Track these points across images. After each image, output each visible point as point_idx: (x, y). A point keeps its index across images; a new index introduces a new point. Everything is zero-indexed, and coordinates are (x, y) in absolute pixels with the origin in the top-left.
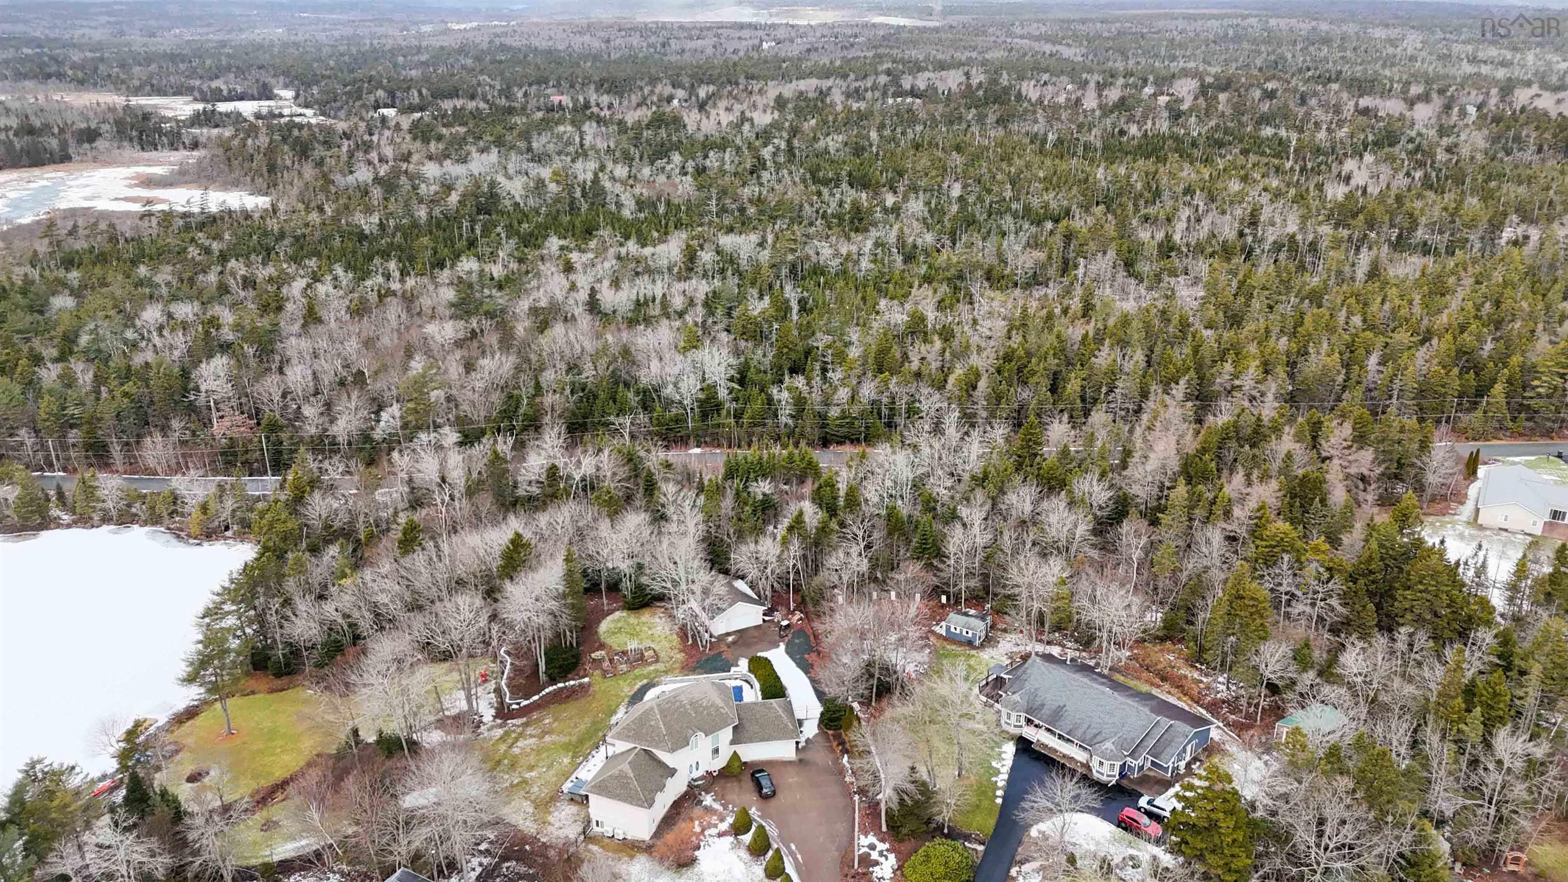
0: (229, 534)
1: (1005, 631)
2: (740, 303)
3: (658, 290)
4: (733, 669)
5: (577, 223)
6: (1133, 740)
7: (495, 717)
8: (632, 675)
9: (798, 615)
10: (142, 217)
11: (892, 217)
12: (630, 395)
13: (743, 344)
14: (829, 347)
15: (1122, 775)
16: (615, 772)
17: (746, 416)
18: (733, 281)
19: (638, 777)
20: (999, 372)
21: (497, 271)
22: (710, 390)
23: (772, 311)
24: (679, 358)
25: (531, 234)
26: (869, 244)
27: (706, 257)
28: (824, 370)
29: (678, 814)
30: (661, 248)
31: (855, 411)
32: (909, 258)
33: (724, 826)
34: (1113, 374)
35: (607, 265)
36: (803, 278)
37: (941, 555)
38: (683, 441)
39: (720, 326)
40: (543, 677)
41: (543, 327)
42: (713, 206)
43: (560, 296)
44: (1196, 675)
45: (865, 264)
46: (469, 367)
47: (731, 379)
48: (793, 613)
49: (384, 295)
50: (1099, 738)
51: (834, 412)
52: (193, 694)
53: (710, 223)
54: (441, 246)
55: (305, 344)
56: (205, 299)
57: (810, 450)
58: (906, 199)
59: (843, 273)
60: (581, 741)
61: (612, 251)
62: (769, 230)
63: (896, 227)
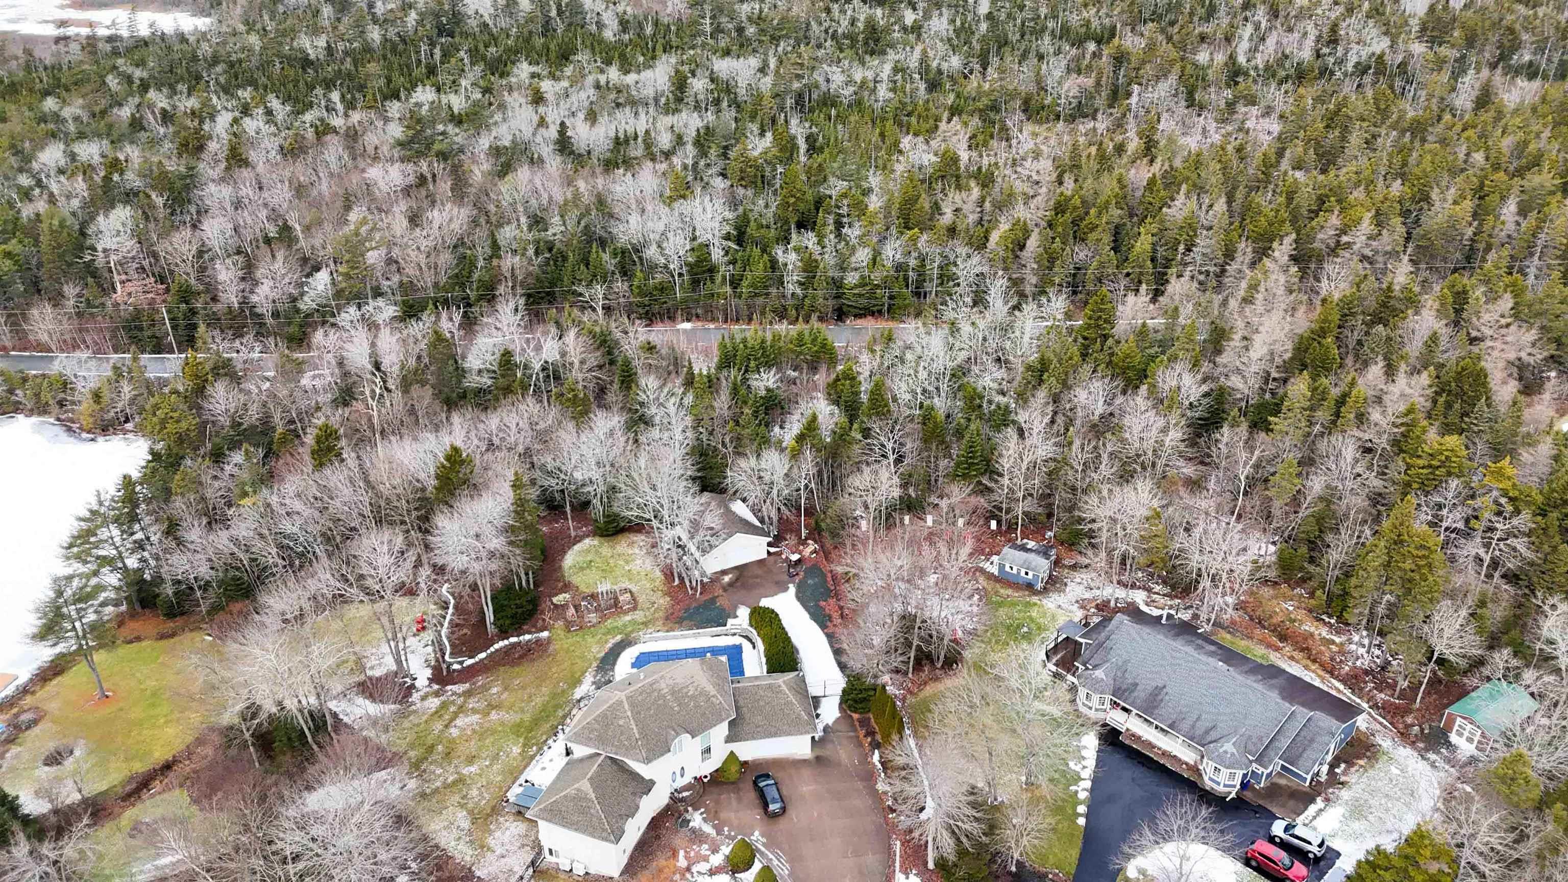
0: (129, 426)
1: (1074, 567)
2: (738, 141)
3: (641, 125)
4: (730, 621)
5: (552, 46)
6: (1260, 739)
7: (431, 680)
8: (602, 629)
9: (812, 546)
10: (58, 40)
11: (912, 37)
12: (606, 257)
13: (741, 191)
14: (844, 195)
15: (1244, 785)
16: (571, 791)
17: (745, 283)
18: (729, 115)
19: (601, 798)
20: (1050, 225)
21: (458, 103)
22: (701, 250)
23: (775, 151)
24: (664, 210)
25: (499, 60)
26: (887, 68)
27: (699, 85)
28: (839, 225)
29: (658, 837)
30: (647, 74)
31: (877, 277)
32: (934, 86)
33: (717, 860)
34: (1191, 228)
35: (583, 95)
36: (811, 110)
37: (994, 473)
38: (670, 316)
39: (713, 170)
40: (491, 629)
41: (505, 169)
42: (707, 25)
43: (527, 132)
44: (1324, 632)
45: (883, 92)
46: (414, 220)
47: (727, 237)
48: (804, 543)
49: (323, 130)
50: (1213, 735)
51: (852, 279)
52: (45, 653)
53: (704, 45)
54: (395, 76)
55: (225, 192)
56: (115, 136)
57: (823, 326)
58: (927, 16)
59: (858, 104)
60: (536, 722)
61: (590, 79)
62: (771, 52)
63: (919, 49)
